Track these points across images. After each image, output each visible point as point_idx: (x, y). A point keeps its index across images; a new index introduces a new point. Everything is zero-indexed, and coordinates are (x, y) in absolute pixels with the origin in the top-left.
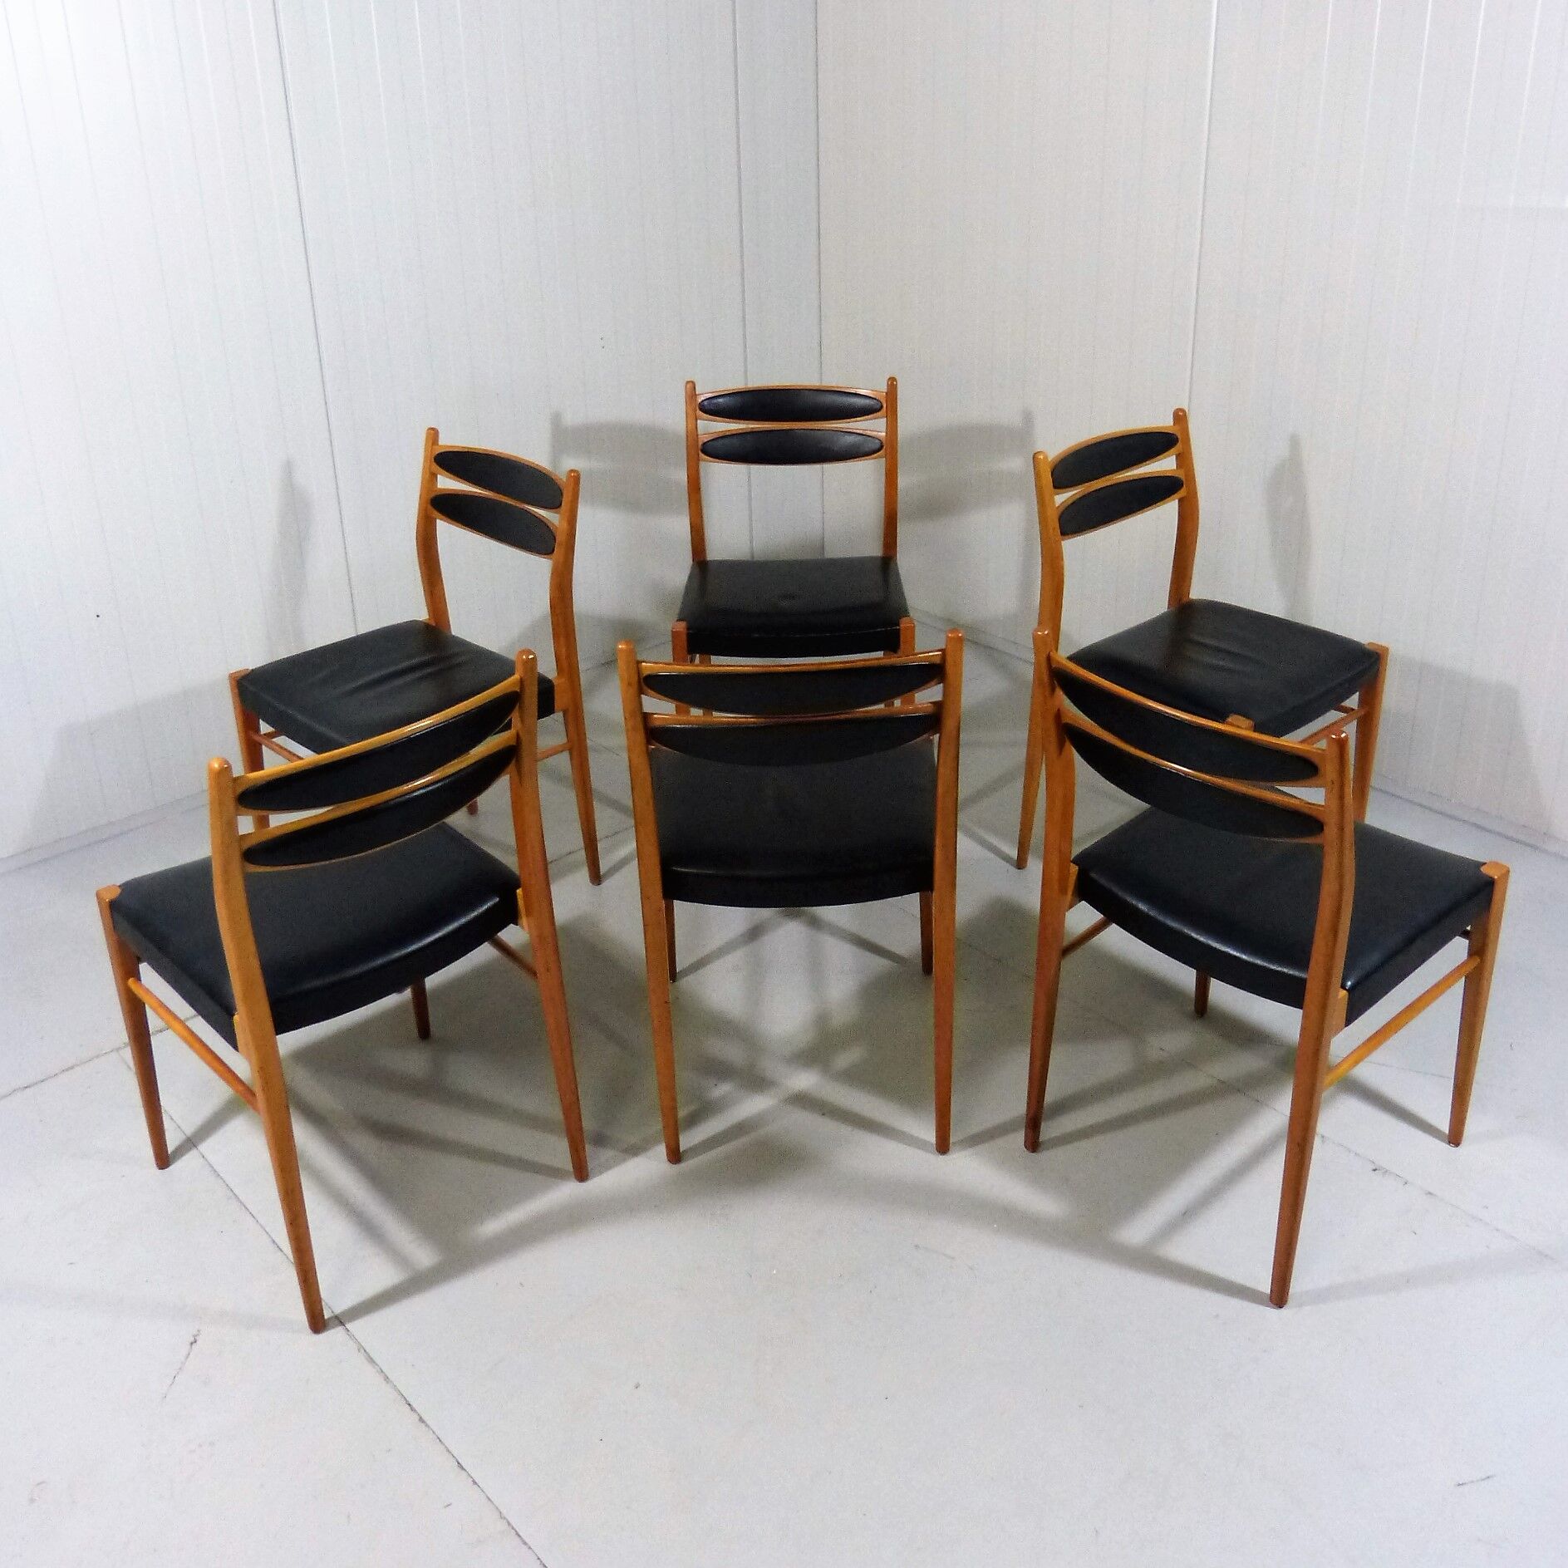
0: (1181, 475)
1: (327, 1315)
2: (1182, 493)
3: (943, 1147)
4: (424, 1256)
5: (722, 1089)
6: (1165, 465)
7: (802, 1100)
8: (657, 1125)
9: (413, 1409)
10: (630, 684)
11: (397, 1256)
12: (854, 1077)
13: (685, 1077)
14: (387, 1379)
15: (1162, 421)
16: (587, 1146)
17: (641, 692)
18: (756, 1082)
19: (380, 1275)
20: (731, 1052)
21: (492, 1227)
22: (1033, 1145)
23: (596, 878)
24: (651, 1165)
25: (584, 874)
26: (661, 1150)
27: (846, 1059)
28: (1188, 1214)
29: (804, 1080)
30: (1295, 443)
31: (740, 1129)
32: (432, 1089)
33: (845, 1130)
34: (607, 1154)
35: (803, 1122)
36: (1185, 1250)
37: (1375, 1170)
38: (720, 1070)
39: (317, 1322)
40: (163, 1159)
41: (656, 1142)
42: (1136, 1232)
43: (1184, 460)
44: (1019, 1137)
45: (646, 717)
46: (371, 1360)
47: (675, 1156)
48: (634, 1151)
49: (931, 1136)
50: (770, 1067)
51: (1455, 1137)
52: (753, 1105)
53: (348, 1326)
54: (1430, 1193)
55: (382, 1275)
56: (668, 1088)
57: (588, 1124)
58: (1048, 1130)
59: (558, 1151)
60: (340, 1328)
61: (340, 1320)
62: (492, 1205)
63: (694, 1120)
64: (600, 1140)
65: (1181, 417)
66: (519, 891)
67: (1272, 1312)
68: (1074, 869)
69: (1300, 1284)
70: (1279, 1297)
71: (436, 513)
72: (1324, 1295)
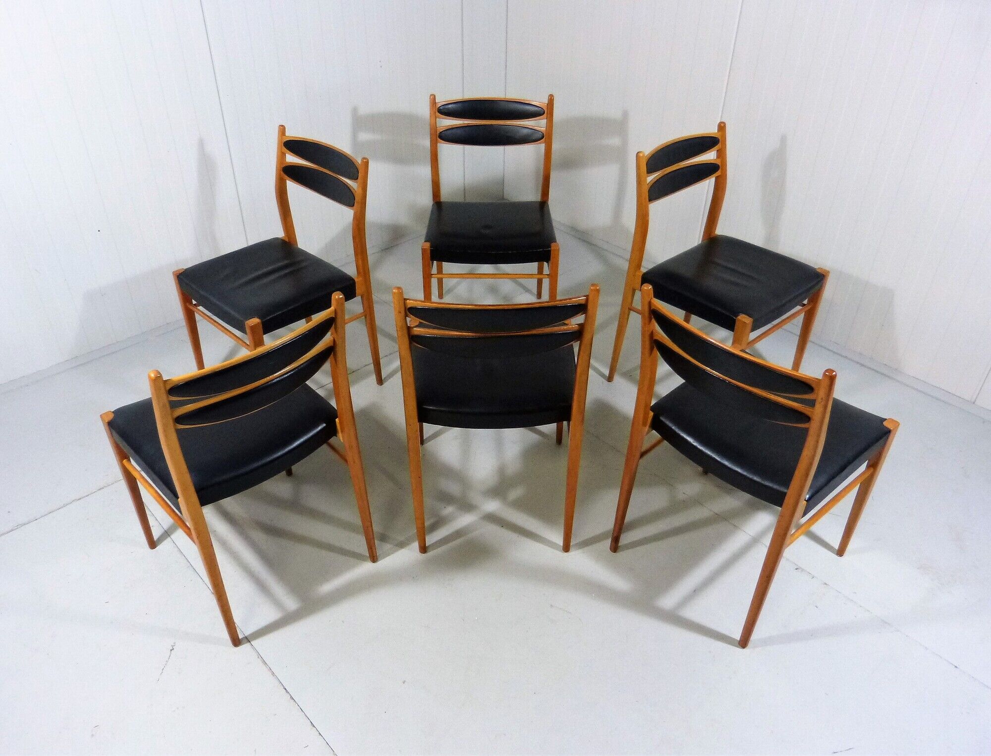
0: (718, 162)
1: (240, 637)
2: (718, 173)
3: (566, 548)
4: (291, 604)
5: (449, 510)
6: (709, 156)
7: (491, 518)
8: (414, 531)
9: (287, 691)
10: (400, 312)
11: (277, 603)
12: (519, 505)
13: (428, 501)
14: (273, 673)
15: (711, 130)
16: (376, 542)
17: (406, 316)
18: (467, 506)
19: (268, 614)
20: (453, 488)
21: (327, 587)
22: (615, 548)
23: (380, 381)
24: (409, 554)
25: (373, 378)
26: (416, 545)
27: (515, 493)
28: (696, 592)
29: (492, 506)
30: (783, 140)
31: (458, 534)
33: (513, 536)
34: (387, 546)
35: (491, 532)
36: (694, 613)
37: (797, 569)
38: (446, 498)
39: (236, 641)
40: (152, 544)
41: (413, 541)
42: (668, 601)
43: (721, 154)
44: (608, 543)
45: (409, 329)
46: (265, 663)
47: (424, 549)
48: (401, 545)
49: (560, 541)
50: (475, 497)
51: (841, 552)
52: (465, 520)
53: (253, 643)
54: (826, 584)
55: (269, 615)
57: (377, 528)
58: (625, 539)
59: (359, 544)
60: (248, 644)
61: (247, 640)
62: (326, 574)
63: (434, 527)
64: (384, 538)
65: (722, 127)
66: (337, 420)
67: (739, 650)
68: (651, 414)
69: (755, 636)
70: (744, 642)
71: (286, 177)
72: (767, 642)
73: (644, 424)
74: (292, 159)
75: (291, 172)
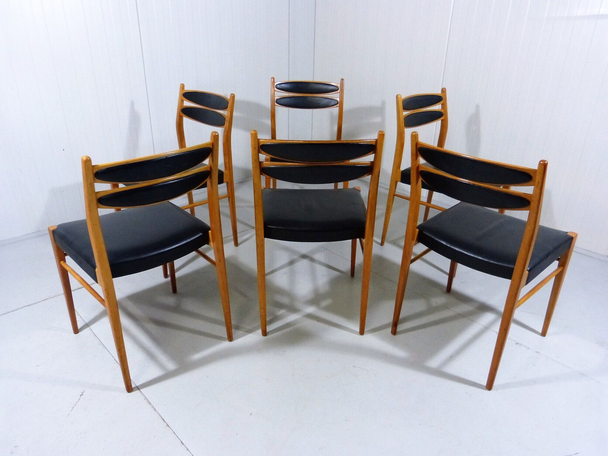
0: (442, 111)
1: (133, 386)
2: (442, 118)
3: (362, 332)
4: (171, 366)
5: (282, 312)
7: (310, 316)
8: (259, 323)
9: (164, 421)
10: (255, 148)
11: (161, 366)
12: (328, 309)
13: (268, 307)
14: (155, 410)
15: (437, 91)
16: (233, 330)
17: (259, 152)
18: (293, 309)
19: (154, 372)
20: (285, 300)
21: (197, 356)
22: (394, 332)
23: (236, 244)
24: (256, 336)
25: (233, 243)
26: (260, 331)
27: (325, 303)
28: (451, 358)
29: (311, 310)
30: (478, 107)
31: (288, 325)
32: (177, 309)
33: (326, 326)
34: (241, 332)
35: (310, 324)
36: (453, 369)
37: (517, 344)
38: (281, 306)
39: (129, 388)
40: (76, 331)
41: (258, 329)
42: (434, 363)
43: (444, 106)
44: (389, 330)
45: (260, 163)
46: (150, 403)
47: (265, 333)
48: (250, 331)
49: (358, 329)
50: (298, 305)
51: (544, 334)
52: (292, 317)
53: (141, 390)
54: (537, 352)
55: (155, 372)
56: (263, 308)
57: (233, 322)
58: (400, 328)
59: (222, 331)
60: (138, 391)
61: (138, 388)
62: (197, 349)
63: (271, 322)
64: (238, 328)
65: (444, 90)
66: (210, 232)
67: (487, 392)
68: (418, 230)
69: (496, 382)
70: (489, 386)
71: (183, 115)
72: (505, 386)
73: (413, 239)
74: (188, 104)
75: (186, 112)
